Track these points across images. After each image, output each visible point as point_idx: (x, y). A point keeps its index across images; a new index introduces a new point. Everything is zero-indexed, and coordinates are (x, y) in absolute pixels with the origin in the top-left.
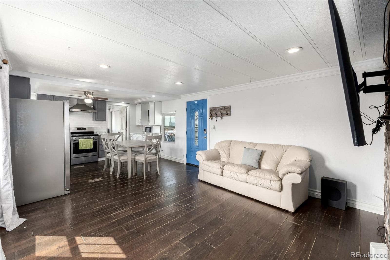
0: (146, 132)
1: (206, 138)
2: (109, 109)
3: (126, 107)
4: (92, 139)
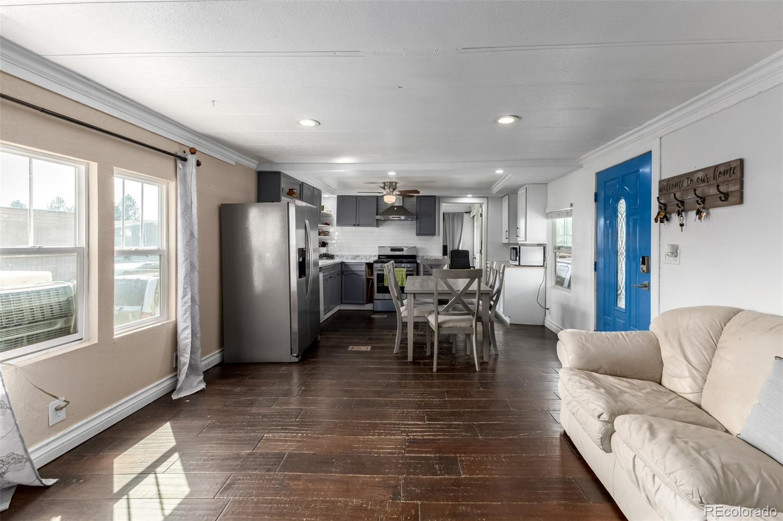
0: (511, 260)
1: (648, 286)
2: (469, 212)
3: (481, 206)
4: (405, 269)
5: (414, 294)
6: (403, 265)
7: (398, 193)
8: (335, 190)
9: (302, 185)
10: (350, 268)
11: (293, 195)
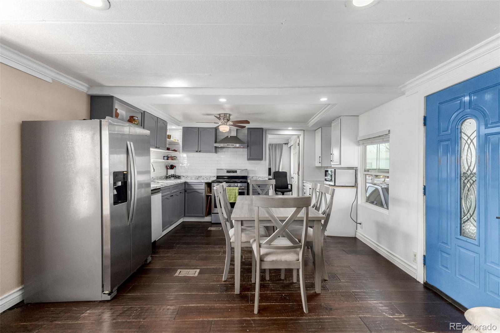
2: (287, 144)
3: (298, 137)
4: (238, 188)
5: (242, 221)
6: (236, 184)
7: (231, 123)
8: (180, 122)
9: (143, 113)
10: (191, 187)
11: (133, 122)
